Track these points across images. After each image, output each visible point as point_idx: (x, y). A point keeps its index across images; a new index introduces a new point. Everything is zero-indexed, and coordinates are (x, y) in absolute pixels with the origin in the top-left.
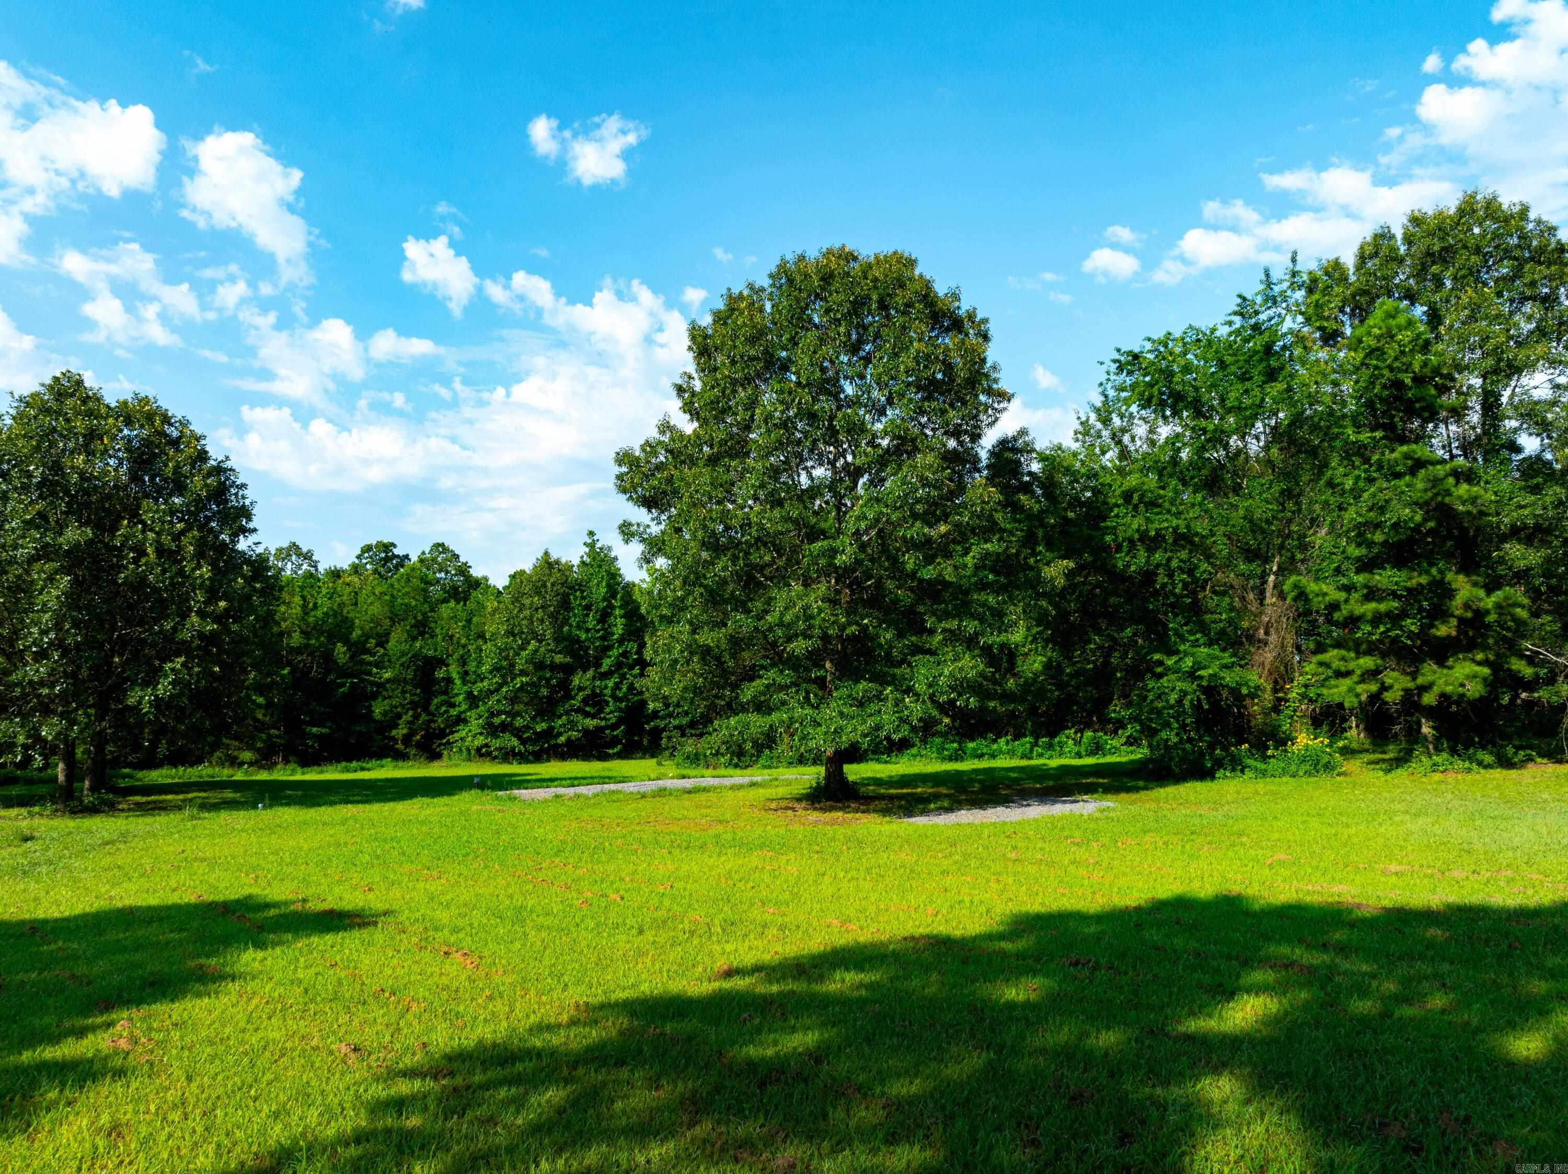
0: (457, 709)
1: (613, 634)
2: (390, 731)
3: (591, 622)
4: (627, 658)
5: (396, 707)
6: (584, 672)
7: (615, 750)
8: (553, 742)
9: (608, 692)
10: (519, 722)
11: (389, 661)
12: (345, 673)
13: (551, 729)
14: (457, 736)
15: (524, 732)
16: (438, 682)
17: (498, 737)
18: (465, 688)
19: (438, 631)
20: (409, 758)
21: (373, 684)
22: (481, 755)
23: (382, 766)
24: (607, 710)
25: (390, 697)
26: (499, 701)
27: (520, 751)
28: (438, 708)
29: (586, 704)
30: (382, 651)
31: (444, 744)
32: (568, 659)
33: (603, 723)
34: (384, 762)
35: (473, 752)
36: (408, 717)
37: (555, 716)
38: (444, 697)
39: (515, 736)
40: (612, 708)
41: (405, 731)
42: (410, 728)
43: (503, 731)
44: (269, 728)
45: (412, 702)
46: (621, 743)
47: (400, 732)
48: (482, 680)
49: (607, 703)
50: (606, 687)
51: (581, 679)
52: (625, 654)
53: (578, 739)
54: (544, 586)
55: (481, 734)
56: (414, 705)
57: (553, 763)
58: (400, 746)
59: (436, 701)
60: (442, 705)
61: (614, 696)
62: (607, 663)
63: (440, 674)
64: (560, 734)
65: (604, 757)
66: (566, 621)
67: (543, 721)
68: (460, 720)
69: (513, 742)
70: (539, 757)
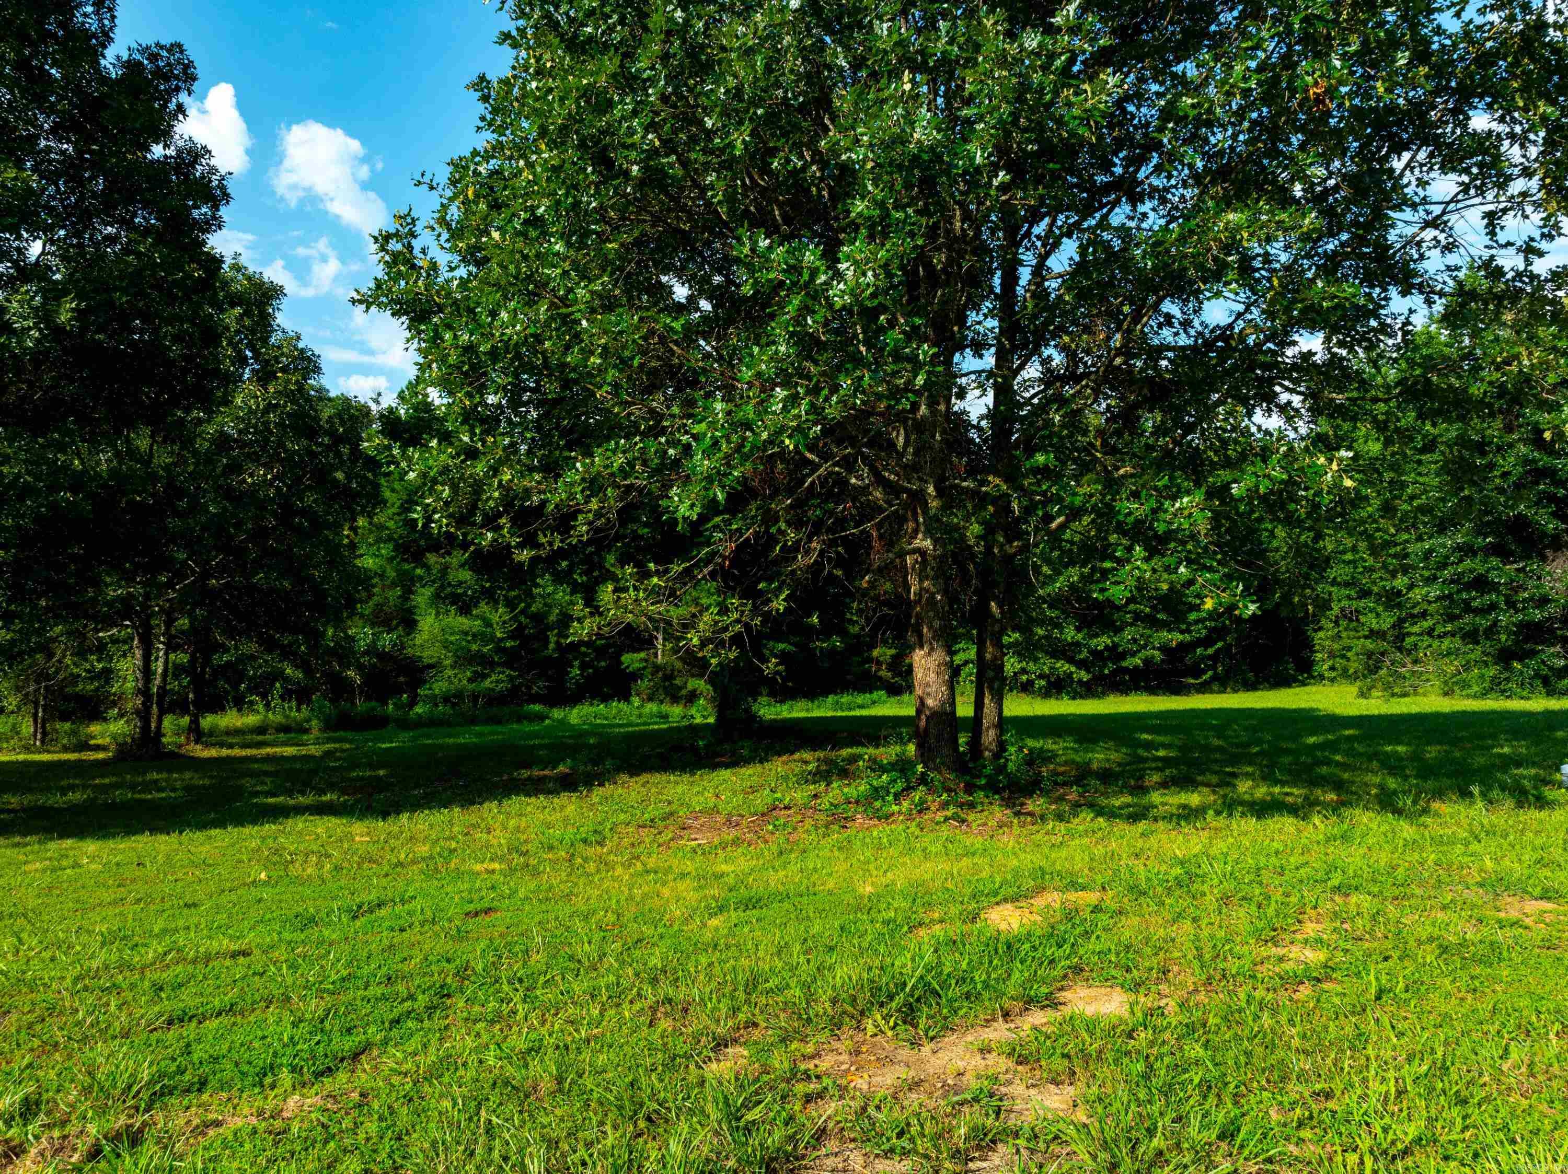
69: (1063, 667)
70: (1088, 691)
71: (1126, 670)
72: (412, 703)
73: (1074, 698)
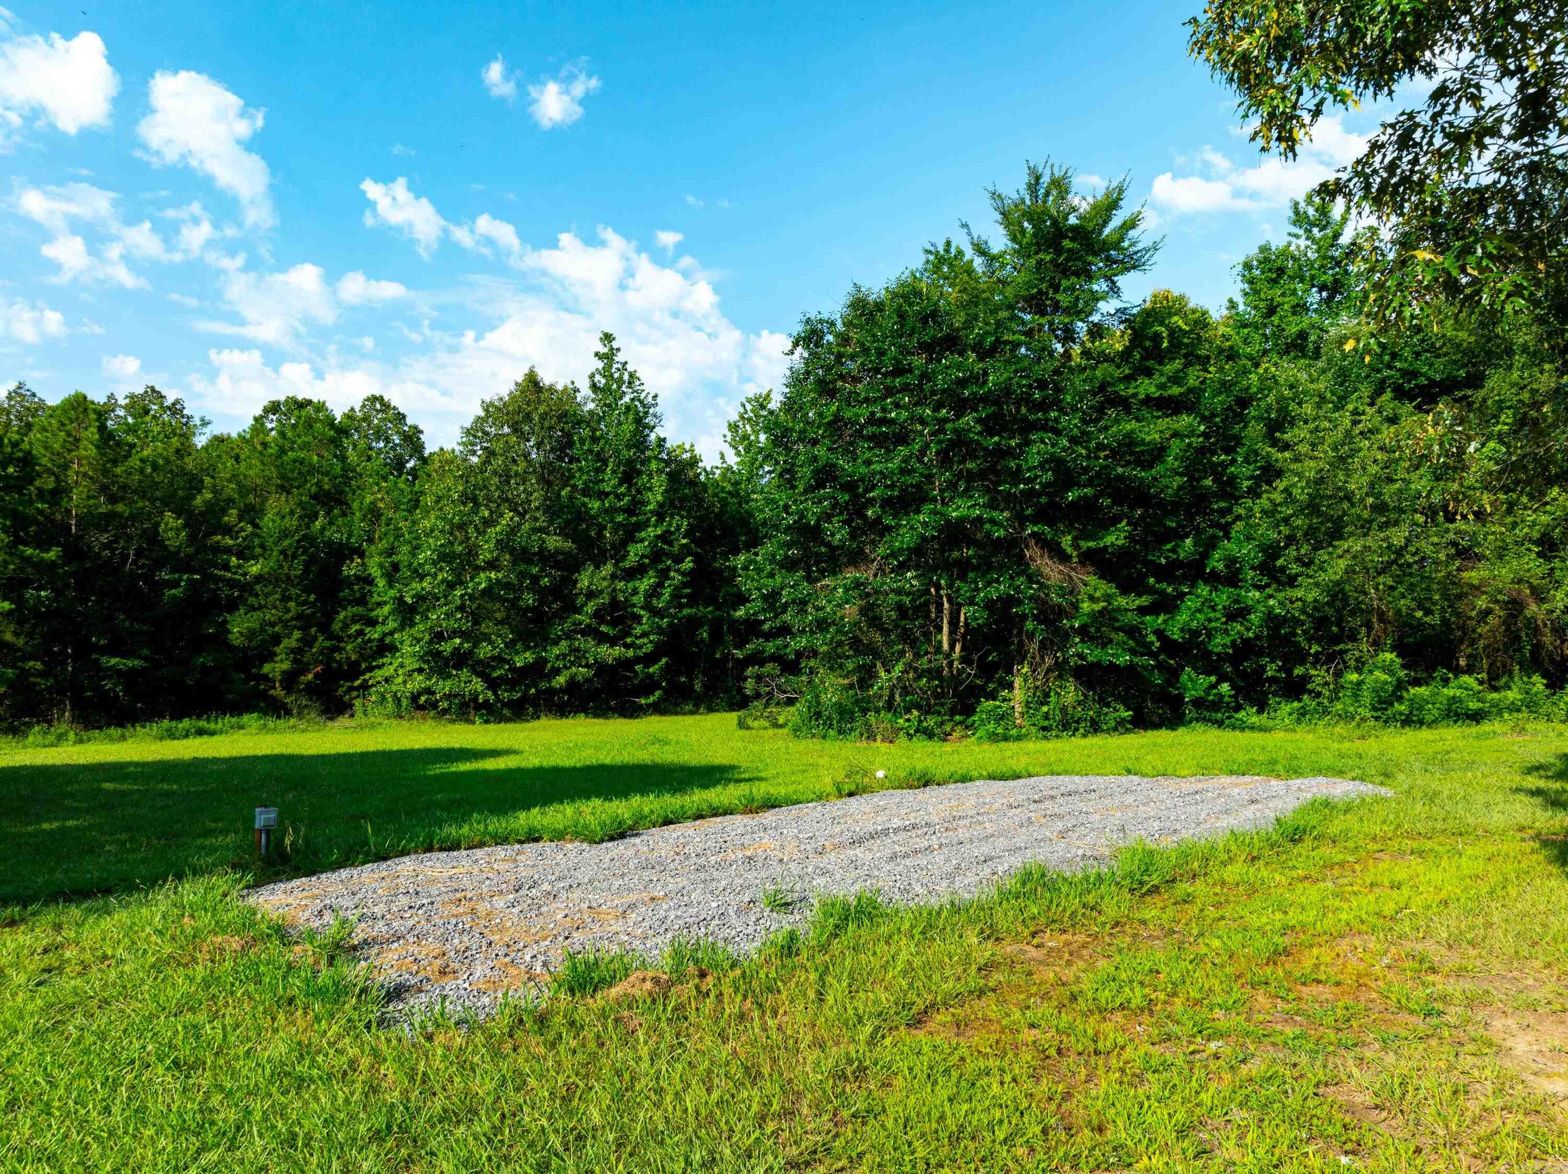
0: (379, 628)
1: (645, 503)
2: (261, 666)
3: (609, 481)
4: (670, 544)
5: (273, 625)
6: (597, 567)
7: (651, 699)
8: (543, 685)
9: (639, 599)
10: (485, 651)
11: (263, 547)
12: (182, 565)
13: (540, 663)
14: (379, 674)
15: (494, 669)
16: (347, 583)
17: (449, 676)
18: (393, 593)
19: (355, 505)
20: (288, 713)
21: (232, 584)
22: (421, 708)
23: (241, 727)
24: (638, 631)
25: (260, 608)
26: (449, 615)
27: (486, 701)
28: (346, 626)
29: (602, 621)
30: (249, 529)
31: (357, 689)
32: (569, 545)
33: (631, 653)
34: (246, 718)
35: (405, 703)
36: (293, 640)
37: (547, 641)
38: (360, 610)
39: (478, 675)
40: (646, 627)
41: (286, 666)
42: (295, 661)
43: (458, 667)
44: (24, 659)
45: (299, 617)
46: (659, 687)
47: (278, 667)
48: (422, 577)
49: (637, 619)
50: (635, 592)
51: (592, 577)
52: (665, 537)
53: (588, 680)
54: (528, 417)
55: (420, 671)
56: (304, 622)
57: (544, 721)
58: (278, 692)
59: (342, 615)
60: (354, 622)
61: (647, 606)
62: (635, 552)
63: (351, 569)
64: (556, 672)
65: (630, 711)
66: (566, 480)
67: (527, 648)
68: (385, 648)
69: (474, 685)
71: (554, 689)
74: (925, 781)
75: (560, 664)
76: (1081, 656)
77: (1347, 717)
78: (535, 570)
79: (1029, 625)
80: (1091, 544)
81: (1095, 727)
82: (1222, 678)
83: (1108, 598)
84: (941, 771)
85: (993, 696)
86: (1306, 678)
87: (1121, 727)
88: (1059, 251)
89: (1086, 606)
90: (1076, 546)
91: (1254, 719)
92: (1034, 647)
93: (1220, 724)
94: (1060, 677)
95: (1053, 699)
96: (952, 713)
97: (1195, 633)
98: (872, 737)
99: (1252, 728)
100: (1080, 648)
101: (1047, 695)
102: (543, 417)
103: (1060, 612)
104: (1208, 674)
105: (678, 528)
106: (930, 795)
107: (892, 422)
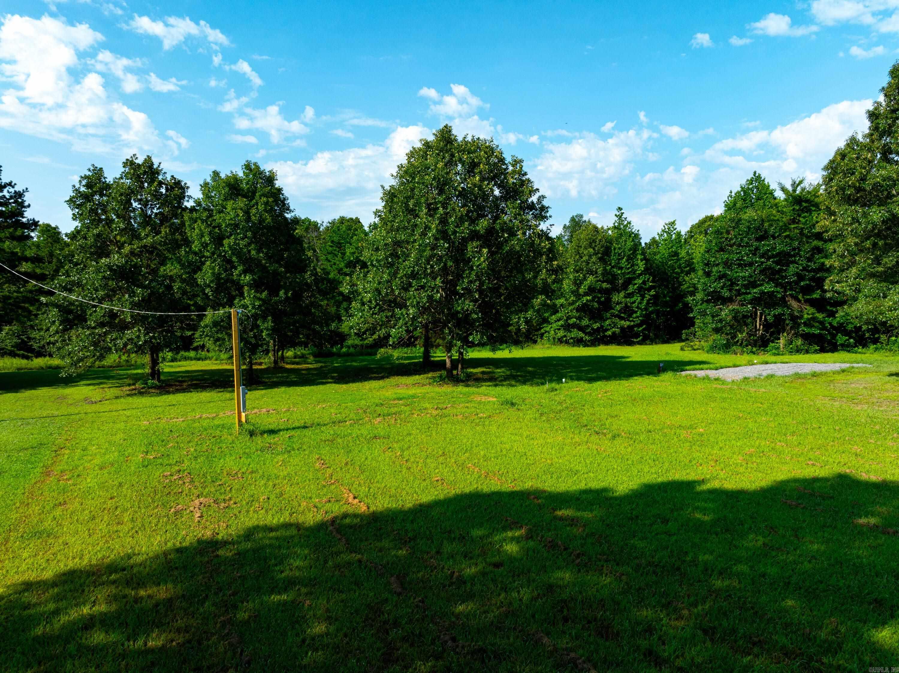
1: (636, 271)
4: (646, 285)
6: (619, 293)
7: (638, 340)
8: (603, 335)
9: (634, 305)
10: (583, 323)
13: (602, 327)
14: (545, 330)
15: (587, 329)
17: (572, 331)
22: (563, 342)
24: (635, 316)
27: (584, 340)
29: (622, 312)
31: (538, 335)
32: (609, 286)
33: (632, 323)
35: (557, 340)
37: (603, 319)
39: (582, 331)
40: (637, 315)
43: (575, 328)
46: (641, 336)
49: (634, 311)
50: (634, 302)
51: (617, 297)
52: (644, 283)
53: (619, 333)
55: (560, 329)
61: (638, 307)
62: (631, 289)
64: (607, 330)
65: (630, 344)
67: (597, 322)
69: (581, 334)
70: (593, 343)
71: (606, 336)
72: (342, 347)
73: (584, 347)
74: (767, 363)
75: (609, 327)
76: (804, 331)
77: (891, 350)
78: (600, 295)
79: (787, 322)
80: (808, 297)
81: (807, 352)
82: (851, 337)
83: (813, 314)
84: (770, 361)
85: (773, 342)
86: (879, 338)
87: (816, 352)
88: (801, 205)
89: (806, 316)
90: (803, 297)
91: (860, 350)
92: (788, 328)
93: (849, 351)
94: (796, 337)
95: (794, 343)
96: (760, 347)
97: (843, 323)
98: (736, 354)
99: (860, 353)
100: (803, 328)
101: (792, 342)
102: (600, 241)
103: (797, 317)
104: (846, 336)
105: (649, 279)
106: (768, 365)
107: (744, 260)
